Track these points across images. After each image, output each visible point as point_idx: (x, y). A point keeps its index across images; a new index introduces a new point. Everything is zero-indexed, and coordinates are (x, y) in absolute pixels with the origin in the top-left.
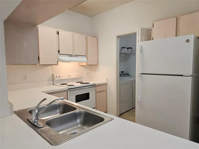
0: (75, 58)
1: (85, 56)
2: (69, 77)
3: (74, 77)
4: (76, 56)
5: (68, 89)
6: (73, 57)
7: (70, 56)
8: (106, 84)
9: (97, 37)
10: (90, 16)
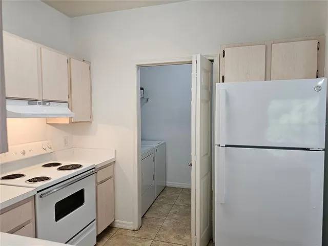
0: (44, 107)
1: (65, 102)
2: (24, 154)
3: (35, 155)
4: (45, 102)
5: (38, 192)
6: (40, 104)
7: (32, 101)
8: (113, 163)
9: (90, 63)
10: (71, 16)
